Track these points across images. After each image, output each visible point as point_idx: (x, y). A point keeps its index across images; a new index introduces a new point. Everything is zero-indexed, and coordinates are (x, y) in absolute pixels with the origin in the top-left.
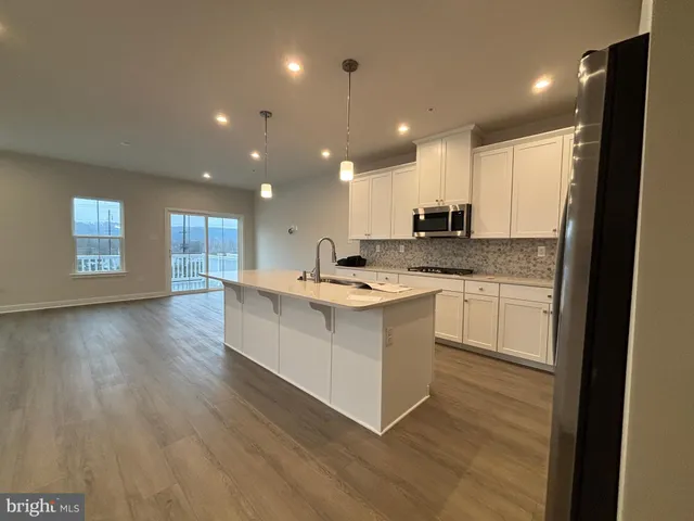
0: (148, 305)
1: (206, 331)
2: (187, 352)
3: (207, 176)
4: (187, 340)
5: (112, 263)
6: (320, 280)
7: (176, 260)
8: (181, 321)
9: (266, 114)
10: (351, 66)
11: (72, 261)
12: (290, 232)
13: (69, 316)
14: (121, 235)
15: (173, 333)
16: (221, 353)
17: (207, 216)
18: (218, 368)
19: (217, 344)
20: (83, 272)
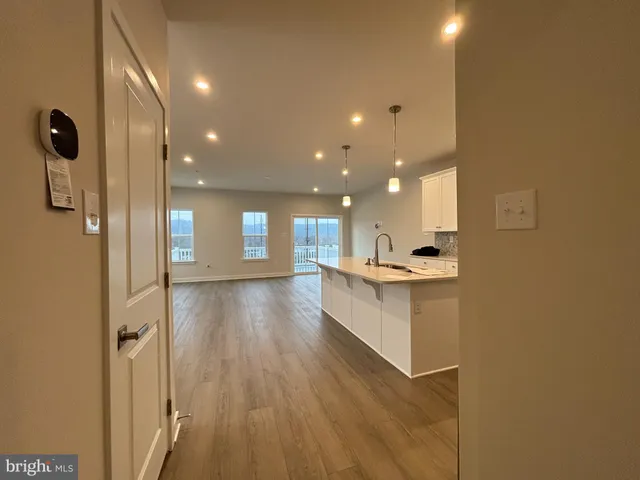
0: (280, 280)
1: (311, 299)
2: (299, 311)
3: (316, 190)
4: (300, 304)
5: (262, 253)
6: (378, 265)
7: (299, 250)
8: (298, 292)
9: (346, 147)
10: (395, 109)
11: (242, 251)
12: (377, 227)
13: (240, 284)
14: (266, 234)
15: (293, 299)
16: (319, 314)
17: (317, 218)
18: (317, 324)
19: (317, 308)
20: (247, 258)
